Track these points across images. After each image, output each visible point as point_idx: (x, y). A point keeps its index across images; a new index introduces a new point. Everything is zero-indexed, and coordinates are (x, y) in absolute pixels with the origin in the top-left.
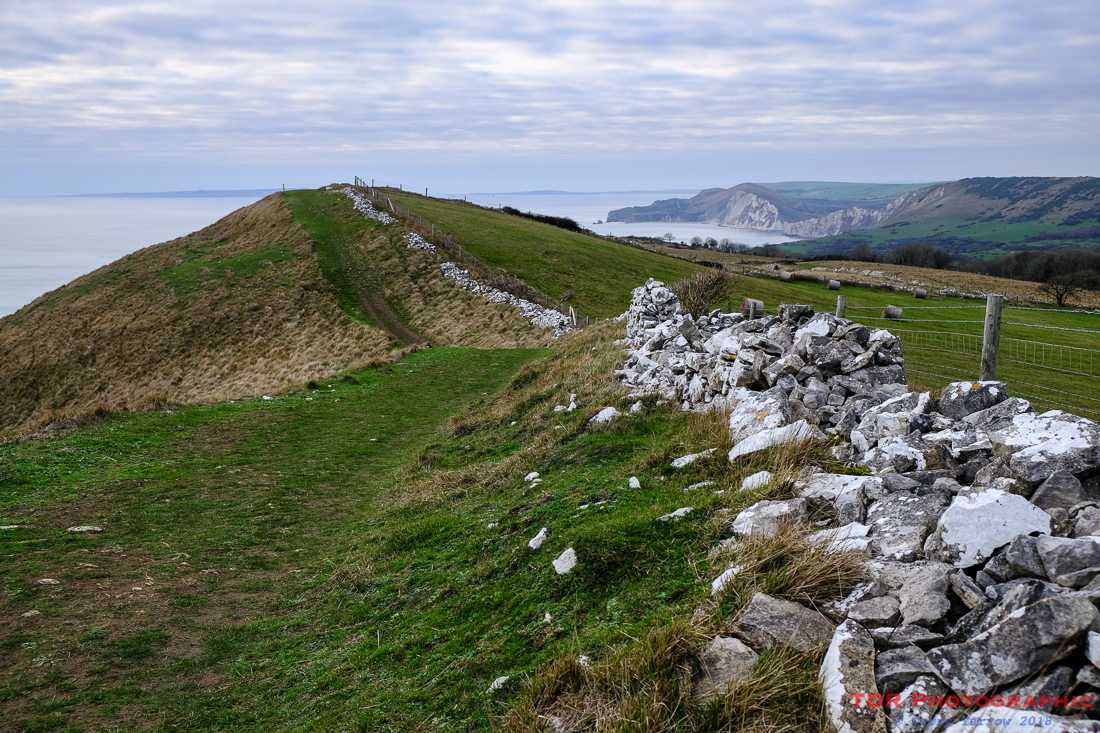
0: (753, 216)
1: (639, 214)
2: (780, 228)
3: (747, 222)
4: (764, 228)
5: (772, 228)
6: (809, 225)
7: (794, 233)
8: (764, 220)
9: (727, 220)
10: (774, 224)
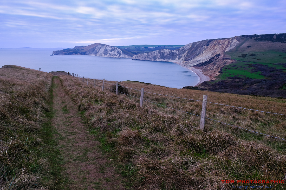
0: (110, 53)
1: (65, 52)
2: (123, 57)
3: (108, 55)
4: (118, 57)
5: (121, 57)
6: (144, 56)
7: (137, 59)
8: (116, 54)
9: (98, 54)
10: (121, 55)
